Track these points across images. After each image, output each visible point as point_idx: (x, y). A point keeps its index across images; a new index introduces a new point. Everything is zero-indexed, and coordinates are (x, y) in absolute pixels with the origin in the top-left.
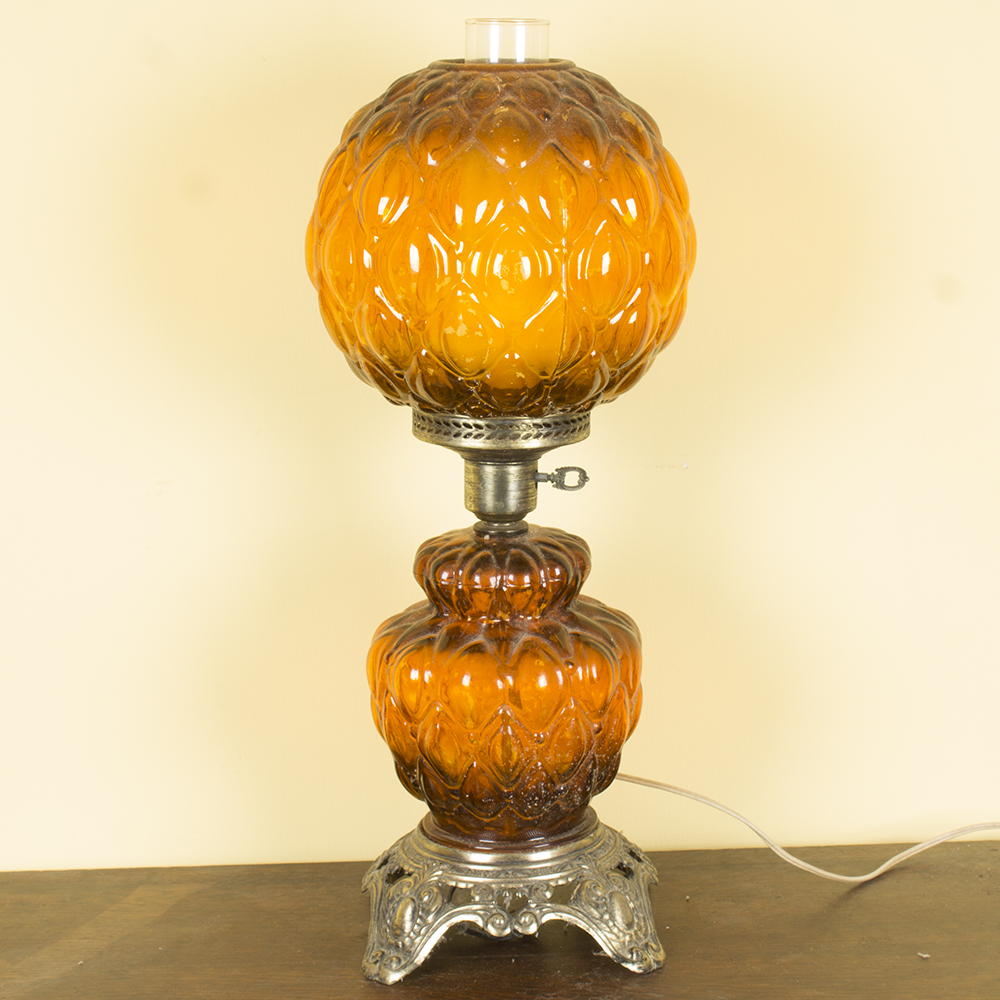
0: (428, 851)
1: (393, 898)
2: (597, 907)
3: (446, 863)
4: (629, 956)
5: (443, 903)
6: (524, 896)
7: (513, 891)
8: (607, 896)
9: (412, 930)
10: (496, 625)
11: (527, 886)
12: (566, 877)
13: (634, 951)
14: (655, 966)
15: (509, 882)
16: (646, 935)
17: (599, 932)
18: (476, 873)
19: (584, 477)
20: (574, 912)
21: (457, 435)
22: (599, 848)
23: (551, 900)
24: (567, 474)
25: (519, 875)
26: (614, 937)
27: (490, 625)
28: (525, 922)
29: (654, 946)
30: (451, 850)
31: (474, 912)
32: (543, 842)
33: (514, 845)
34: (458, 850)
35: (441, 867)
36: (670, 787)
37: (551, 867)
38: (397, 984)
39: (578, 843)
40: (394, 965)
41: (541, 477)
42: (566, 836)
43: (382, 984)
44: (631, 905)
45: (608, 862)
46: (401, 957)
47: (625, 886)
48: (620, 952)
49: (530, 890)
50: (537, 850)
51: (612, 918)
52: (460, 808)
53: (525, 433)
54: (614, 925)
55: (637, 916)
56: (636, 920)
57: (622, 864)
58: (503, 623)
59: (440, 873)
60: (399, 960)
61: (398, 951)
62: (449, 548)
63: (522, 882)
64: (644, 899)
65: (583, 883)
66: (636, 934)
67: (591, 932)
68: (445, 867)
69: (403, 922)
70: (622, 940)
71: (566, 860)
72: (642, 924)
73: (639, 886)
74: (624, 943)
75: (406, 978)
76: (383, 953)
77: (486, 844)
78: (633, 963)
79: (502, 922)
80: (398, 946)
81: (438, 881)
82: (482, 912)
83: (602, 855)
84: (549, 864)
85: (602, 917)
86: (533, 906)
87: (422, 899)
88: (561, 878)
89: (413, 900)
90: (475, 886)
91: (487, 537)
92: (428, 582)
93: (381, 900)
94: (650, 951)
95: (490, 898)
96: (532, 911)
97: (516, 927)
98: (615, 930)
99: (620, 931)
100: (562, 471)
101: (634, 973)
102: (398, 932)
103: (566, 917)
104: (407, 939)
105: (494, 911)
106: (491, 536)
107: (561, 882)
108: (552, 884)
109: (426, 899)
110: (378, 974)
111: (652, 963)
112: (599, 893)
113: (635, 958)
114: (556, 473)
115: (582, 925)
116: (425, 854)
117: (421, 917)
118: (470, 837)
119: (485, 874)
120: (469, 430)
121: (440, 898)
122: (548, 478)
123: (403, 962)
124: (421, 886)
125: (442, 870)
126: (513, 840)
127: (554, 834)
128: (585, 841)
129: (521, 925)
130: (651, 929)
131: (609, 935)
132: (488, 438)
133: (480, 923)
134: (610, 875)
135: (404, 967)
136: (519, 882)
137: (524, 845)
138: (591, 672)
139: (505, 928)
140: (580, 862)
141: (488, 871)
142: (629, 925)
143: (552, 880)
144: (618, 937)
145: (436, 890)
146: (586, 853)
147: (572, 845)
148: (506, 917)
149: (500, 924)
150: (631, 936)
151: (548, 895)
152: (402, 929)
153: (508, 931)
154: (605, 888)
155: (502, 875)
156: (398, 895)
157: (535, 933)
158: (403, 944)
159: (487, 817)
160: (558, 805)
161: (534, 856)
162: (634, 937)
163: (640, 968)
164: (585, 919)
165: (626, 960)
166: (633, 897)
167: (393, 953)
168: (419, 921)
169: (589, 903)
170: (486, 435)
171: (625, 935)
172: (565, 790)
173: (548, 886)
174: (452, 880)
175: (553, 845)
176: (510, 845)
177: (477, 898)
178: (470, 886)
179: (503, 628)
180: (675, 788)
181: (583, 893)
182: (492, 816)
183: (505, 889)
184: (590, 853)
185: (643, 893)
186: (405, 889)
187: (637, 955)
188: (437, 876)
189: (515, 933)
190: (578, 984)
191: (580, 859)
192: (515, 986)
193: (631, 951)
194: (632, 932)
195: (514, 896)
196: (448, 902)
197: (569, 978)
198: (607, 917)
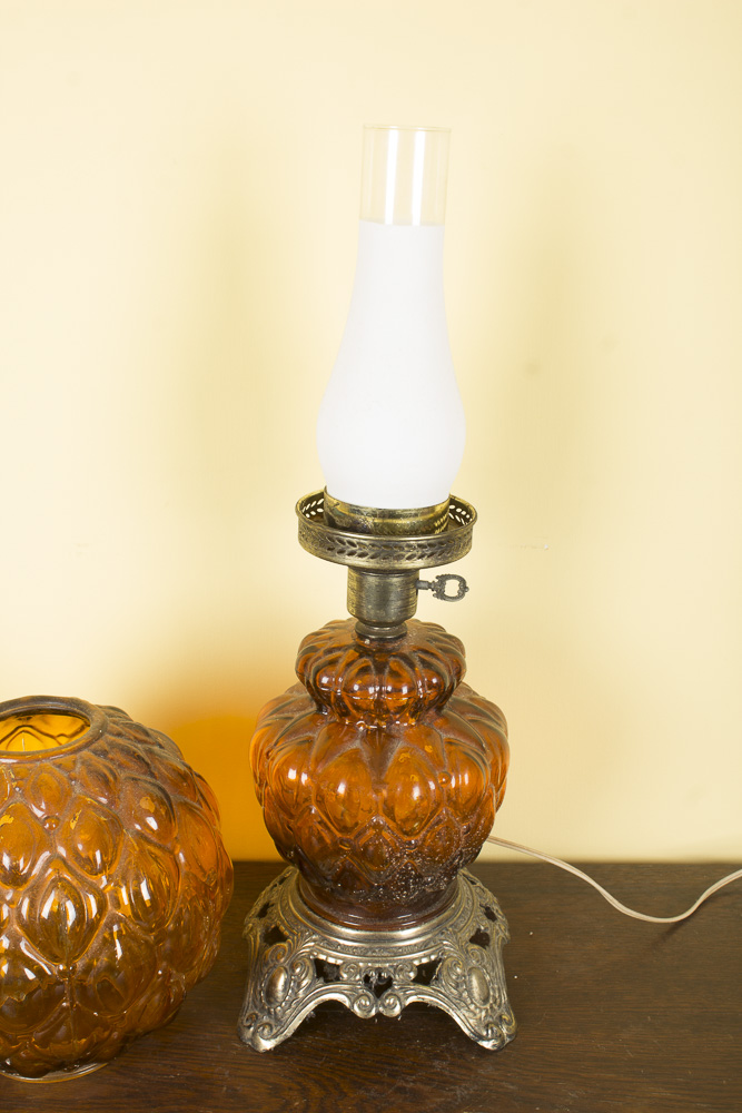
1: (268, 962)
2: (457, 986)
3: (318, 935)
4: (484, 1033)
5: (313, 979)
6: (389, 977)
7: (379, 971)
8: (466, 973)
9: (284, 1000)
10: (373, 731)
11: (392, 966)
12: (428, 956)
13: (489, 1027)
14: (508, 1040)
15: (376, 962)
16: (499, 1006)
17: (458, 1012)
18: (345, 949)
19: (464, 588)
20: (435, 993)
21: (341, 552)
23: (416, 981)
24: (448, 582)
25: (386, 954)
26: (471, 1015)
27: (368, 730)
28: (389, 1004)
29: (507, 1017)
30: (323, 921)
31: (342, 992)
32: (409, 919)
33: (382, 923)
34: (329, 924)
35: (314, 937)
37: (416, 945)
38: (268, 1052)
39: (441, 917)
40: (266, 1033)
41: (423, 585)
42: (430, 912)
43: (254, 1049)
44: (488, 978)
45: (467, 934)
46: (273, 1022)
47: (482, 957)
48: (476, 1029)
49: (395, 969)
50: (403, 929)
51: (470, 995)
53: (410, 554)
54: (472, 1002)
55: (493, 989)
56: (492, 993)
57: (478, 930)
58: (380, 729)
59: (312, 943)
60: (271, 1028)
61: (270, 1018)
62: (330, 651)
63: (388, 961)
64: (499, 967)
65: (444, 961)
66: (491, 1007)
67: (452, 1013)
68: (318, 938)
69: (276, 990)
70: (478, 1016)
71: (429, 936)
72: (497, 995)
73: (495, 954)
74: (480, 1018)
75: (276, 1048)
76: (257, 1017)
77: (355, 920)
78: (488, 1040)
79: (368, 1003)
80: (269, 1013)
81: (311, 953)
82: (349, 993)
83: (462, 925)
84: (415, 942)
85: (461, 996)
86: (397, 987)
87: (294, 970)
88: (425, 956)
89: (286, 969)
90: (344, 963)
91: (367, 641)
92: (308, 682)
93: (258, 958)
94: (505, 1025)
95: (358, 977)
96: (396, 992)
97: (381, 1009)
98: (472, 1007)
99: (476, 1007)
100: (443, 579)
101: (488, 1050)
102: (271, 999)
103: (427, 999)
104: (279, 1008)
105: (360, 991)
106: (372, 640)
107: (425, 961)
108: (416, 963)
109: (298, 971)
110: (251, 1040)
111: (506, 1038)
112: (459, 971)
113: (490, 1035)
114: (436, 581)
115: (443, 1006)
117: (292, 989)
119: (354, 951)
120: (354, 549)
121: (311, 971)
122: (429, 586)
123: (275, 1031)
124: (294, 955)
125: (314, 941)
126: (381, 918)
127: (418, 911)
128: (447, 913)
129: (385, 1007)
130: (504, 999)
131: (467, 1014)
132: (372, 558)
133: (347, 1004)
134: (469, 949)
135: (275, 1036)
136: (385, 962)
138: (463, 780)
139: (370, 1011)
140: (442, 937)
142: (485, 1000)
143: (416, 958)
144: (475, 1015)
145: (307, 962)
146: (448, 925)
147: (435, 921)
148: (371, 997)
149: (365, 1006)
150: (487, 1012)
151: (412, 975)
152: (275, 997)
153: (373, 1013)
154: (464, 964)
155: (369, 954)
156: (273, 960)
157: (398, 1016)
158: (275, 1012)
160: (424, 890)
162: (489, 1011)
163: (494, 1045)
164: (446, 1000)
165: (481, 1038)
166: (490, 970)
167: (265, 1019)
168: (290, 992)
169: (450, 983)
170: (371, 554)
171: (481, 1011)
172: (432, 881)
173: (412, 964)
174: (323, 953)
175: (419, 922)
176: (378, 923)
177: (345, 977)
178: (339, 962)
179: (380, 735)
181: (445, 972)
183: (372, 969)
184: (451, 926)
185: (499, 961)
186: (280, 955)
187: (493, 1032)
188: (309, 947)
189: (379, 1015)
190: (436, 1063)
191: (442, 933)
192: (377, 1062)
193: (487, 1027)
194: (488, 1006)
195: (380, 976)
196: (318, 977)
197: (428, 1052)
198: (465, 994)
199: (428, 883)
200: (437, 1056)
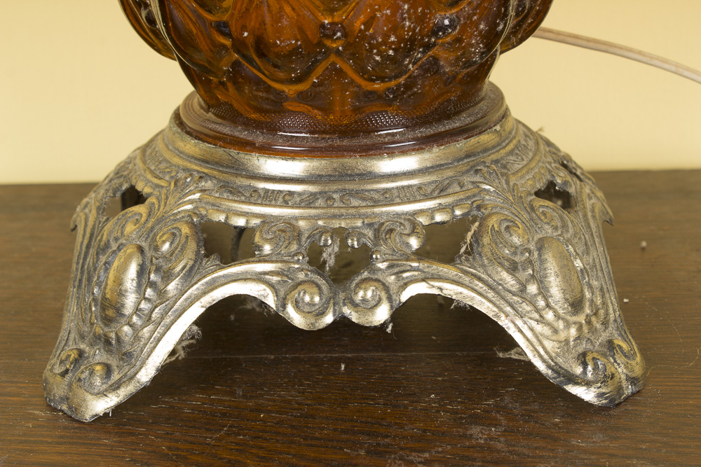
0: (180, 153)
1: (107, 245)
2: (513, 268)
3: (211, 177)
4: (578, 370)
5: (198, 259)
6: (364, 247)
7: (341, 234)
8: (532, 246)
9: (137, 310)
11: (370, 225)
12: (451, 207)
13: (589, 358)
14: (629, 389)
15: (334, 217)
16: (605, 324)
17: (519, 323)
20: (466, 279)
22: (511, 153)
23: (420, 254)
25: (355, 202)
26: (546, 331)
28: (364, 300)
29: (624, 346)
30: (220, 151)
31: (259, 278)
33: (346, 142)
34: (233, 152)
35: (201, 184)
36: (630, 50)
37: (419, 188)
38: (101, 420)
39: (473, 140)
40: (98, 381)
43: (73, 420)
44: (578, 264)
45: (530, 182)
46: (113, 362)
47: (564, 226)
48: (560, 360)
49: (377, 232)
50: (391, 154)
51: (544, 291)
52: (236, 64)
54: (548, 306)
55: (590, 287)
56: (588, 295)
57: (551, 184)
59: (197, 196)
60: (108, 370)
61: (109, 352)
63: (360, 216)
64: (599, 253)
65: (484, 219)
66: (589, 322)
67: (504, 322)
68: (208, 184)
69: (121, 294)
70: (562, 336)
71: (449, 173)
72: (599, 301)
73: (589, 227)
74: (567, 341)
75: (118, 409)
76: (81, 353)
78: (588, 384)
79: (317, 299)
81: (193, 213)
82: (275, 279)
83: (517, 167)
84: (414, 182)
85: (523, 289)
86: (382, 266)
87: (157, 249)
88: (441, 208)
89: (141, 250)
90: (263, 222)
93: (88, 247)
94: (620, 359)
95: (294, 247)
96: (379, 276)
97: (347, 311)
98: (550, 316)
99: (558, 316)
101: (588, 405)
102: (110, 313)
103: (450, 290)
104: (126, 328)
105: (301, 276)
107: (439, 218)
108: (423, 220)
109: (166, 247)
110: (66, 399)
111: (624, 384)
112: (516, 240)
113: (589, 375)
115: (485, 307)
116: (176, 160)
117: (152, 285)
118: (258, 125)
119: (286, 199)
121: (192, 246)
123: (116, 376)
124: (159, 221)
125: (203, 191)
126: (344, 132)
127: (425, 121)
128: (486, 138)
129: (355, 305)
130: (614, 313)
131: (539, 328)
133: (271, 301)
135: (116, 387)
136: (354, 217)
137: (366, 141)
139: (322, 314)
140: (477, 178)
141: (291, 193)
142: (576, 305)
143: (421, 212)
144: (556, 331)
145: (185, 230)
146: (488, 160)
147: (462, 145)
148: (325, 288)
149: (312, 304)
150: (580, 328)
151: (414, 243)
152: (119, 309)
153: (329, 319)
154: (528, 229)
155: (320, 202)
156: (116, 239)
157: (384, 325)
158: (119, 339)
159: (291, 81)
160: (436, 59)
161: (386, 165)
162: (585, 329)
163: (600, 395)
164: (491, 294)
165: (573, 380)
166: (581, 249)
167: (99, 356)
168: (149, 292)
169: (498, 260)
171: (568, 325)
172: (452, 26)
173: (414, 225)
174: (218, 209)
175: (423, 143)
176: (338, 142)
177: (267, 249)
178: (255, 222)
180: (640, 53)
181: (486, 240)
182: (299, 80)
183: (324, 231)
184: (496, 162)
185: (597, 240)
186: (130, 228)
187: (596, 368)
188: (191, 202)
189: (342, 323)
190: (475, 430)
191: (477, 171)
192: (343, 431)
193: (583, 359)
194: (581, 318)
195: (343, 244)
196: (207, 256)
197: (456, 412)
198: (533, 289)
199: (443, 28)
200: (475, 420)
